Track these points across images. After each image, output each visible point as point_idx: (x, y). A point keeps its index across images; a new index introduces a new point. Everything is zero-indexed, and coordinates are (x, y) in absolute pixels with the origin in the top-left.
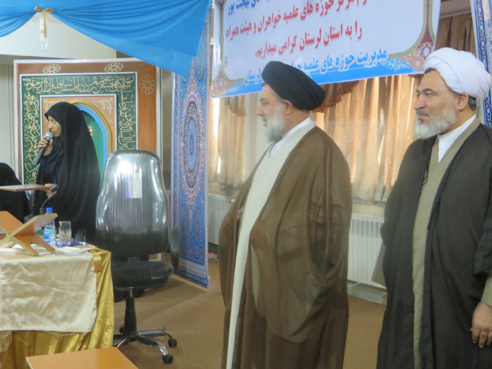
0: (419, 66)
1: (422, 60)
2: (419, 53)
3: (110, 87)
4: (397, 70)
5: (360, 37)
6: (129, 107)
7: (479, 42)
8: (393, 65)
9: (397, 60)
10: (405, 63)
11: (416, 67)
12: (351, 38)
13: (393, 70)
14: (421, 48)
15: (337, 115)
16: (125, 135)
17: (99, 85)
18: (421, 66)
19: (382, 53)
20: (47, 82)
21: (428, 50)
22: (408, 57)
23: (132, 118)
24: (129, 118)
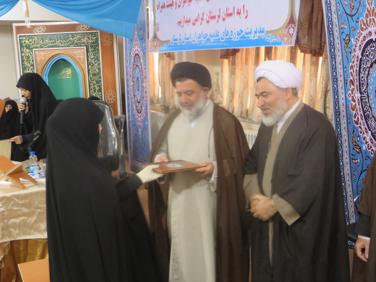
0: (287, 41)
1: (288, 36)
2: (287, 32)
3: (81, 41)
4: (272, 42)
5: (246, 17)
6: (95, 55)
7: (328, 25)
8: (269, 39)
9: (272, 36)
10: (277, 38)
11: (284, 41)
12: (240, 17)
13: (269, 42)
14: (288, 28)
15: (237, 61)
16: (94, 75)
17: (73, 40)
18: (288, 41)
19: (262, 30)
20: (37, 39)
21: (293, 29)
22: (279, 34)
23: (97, 63)
24: (95, 63)
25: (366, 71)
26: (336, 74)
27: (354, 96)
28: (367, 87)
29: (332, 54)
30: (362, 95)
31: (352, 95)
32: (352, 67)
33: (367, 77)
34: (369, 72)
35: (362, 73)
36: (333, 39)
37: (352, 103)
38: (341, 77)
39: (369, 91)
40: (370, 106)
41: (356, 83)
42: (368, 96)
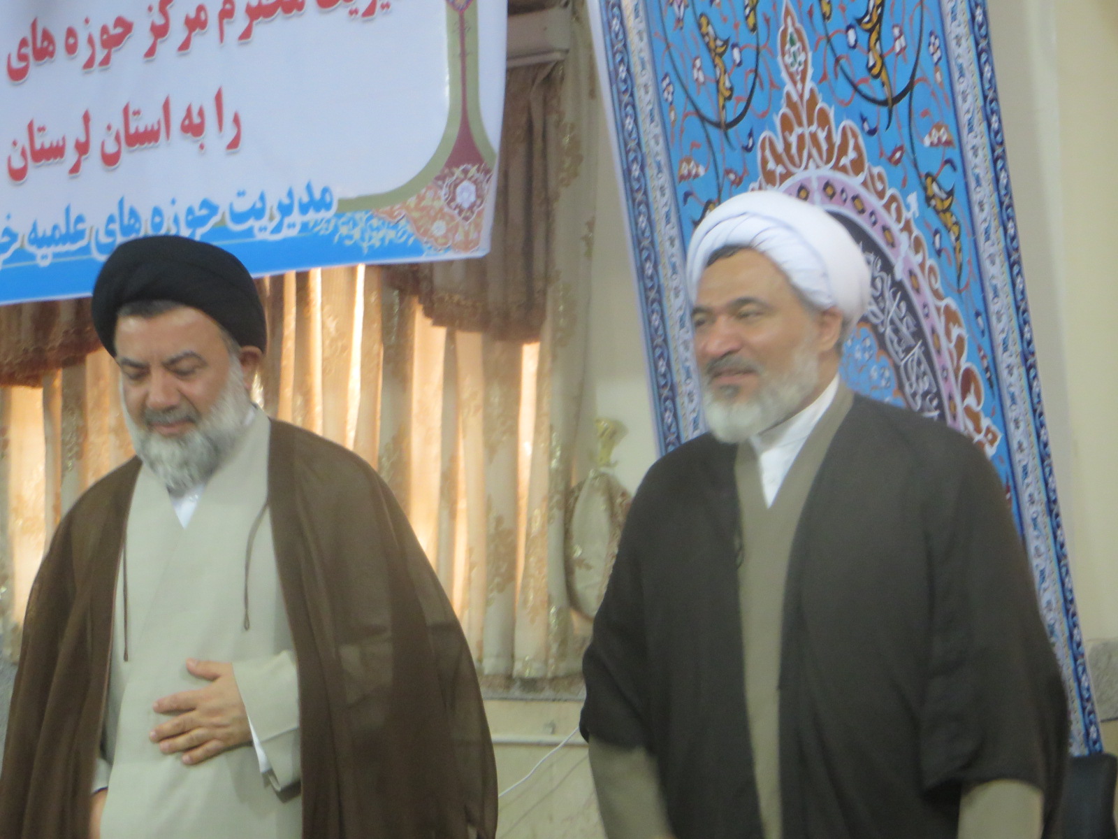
0: (445, 236)
1: (452, 218)
2: (443, 198)
4: (371, 247)
5: (234, 144)
7: (625, 167)
8: (357, 234)
9: (369, 219)
10: (396, 227)
11: (436, 240)
12: (202, 147)
14: (449, 181)
15: (91, 395)
18: (450, 236)
19: (317, 195)
21: (473, 188)
22: (408, 208)
29: (649, 283)
36: (651, 222)
38: (689, 376)
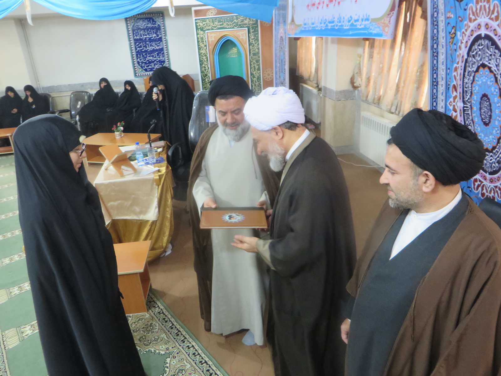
0: (387, 32)
1: (389, 26)
2: (388, 20)
3: (244, 23)
5: (356, 1)
6: (255, 36)
8: (373, 29)
9: (375, 25)
11: (385, 32)
12: (351, 1)
14: (390, 15)
16: (254, 54)
17: (237, 22)
19: (368, 17)
20: (209, 22)
22: (382, 23)
23: (257, 43)
24: (255, 43)
25: (471, 76)
26: (437, 76)
27: (455, 105)
28: (471, 96)
29: (435, 51)
30: (465, 105)
31: (454, 104)
32: (456, 69)
33: (472, 83)
34: (474, 77)
35: (466, 78)
36: (438, 31)
37: (452, 113)
38: (442, 80)
39: (473, 101)
40: (472, 120)
41: (460, 90)
42: (471, 108)
